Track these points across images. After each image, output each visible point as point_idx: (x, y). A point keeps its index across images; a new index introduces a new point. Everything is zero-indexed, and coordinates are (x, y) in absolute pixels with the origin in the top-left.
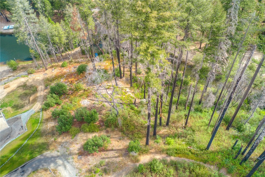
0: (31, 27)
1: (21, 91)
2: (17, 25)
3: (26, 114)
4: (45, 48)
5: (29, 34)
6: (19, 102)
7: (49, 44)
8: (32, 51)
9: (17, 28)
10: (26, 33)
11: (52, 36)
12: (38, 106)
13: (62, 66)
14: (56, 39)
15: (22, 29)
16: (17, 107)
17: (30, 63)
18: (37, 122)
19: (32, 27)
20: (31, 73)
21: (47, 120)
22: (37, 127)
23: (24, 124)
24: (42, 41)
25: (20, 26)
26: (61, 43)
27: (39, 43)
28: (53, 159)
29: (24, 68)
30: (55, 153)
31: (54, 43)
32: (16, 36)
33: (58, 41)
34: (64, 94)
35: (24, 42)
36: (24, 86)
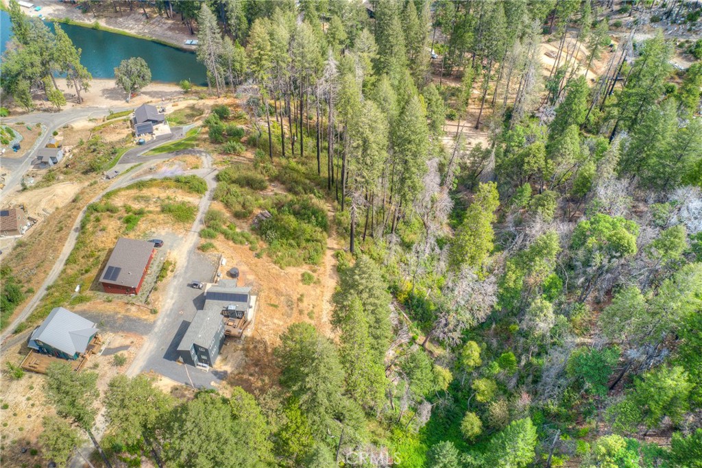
0: (213, 48)
1: (188, 111)
2: (201, 43)
3: (187, 126)
4: (222, 73)
5: (210, 54)
6: (184, 119)
7: (228, 69)
8: (209, 74)
9: (200, 46)
10: (208, 52)
11: (234, 61)
12: (200, 123)
13: (236, 98)
14: (238, 66)
15: (205, 48)
16: (181, 123)
17: (205, 89)
18: (195, 132)
19: (215, 47)
20: (202, 99)
21: (203, 133)
22: (194, 135)
23: (184, 133)
24: (223, 65)
25: (204, 45)
26: (241, 71)
27: (218, 66)
28: (200, 152)
29: (196, 92)
30: (202, 149)
31: (234, 70)
32: (197, 53)
33: (238, 68)
34: (226, 118)
35: (203, 61)
36: (192, 108)
